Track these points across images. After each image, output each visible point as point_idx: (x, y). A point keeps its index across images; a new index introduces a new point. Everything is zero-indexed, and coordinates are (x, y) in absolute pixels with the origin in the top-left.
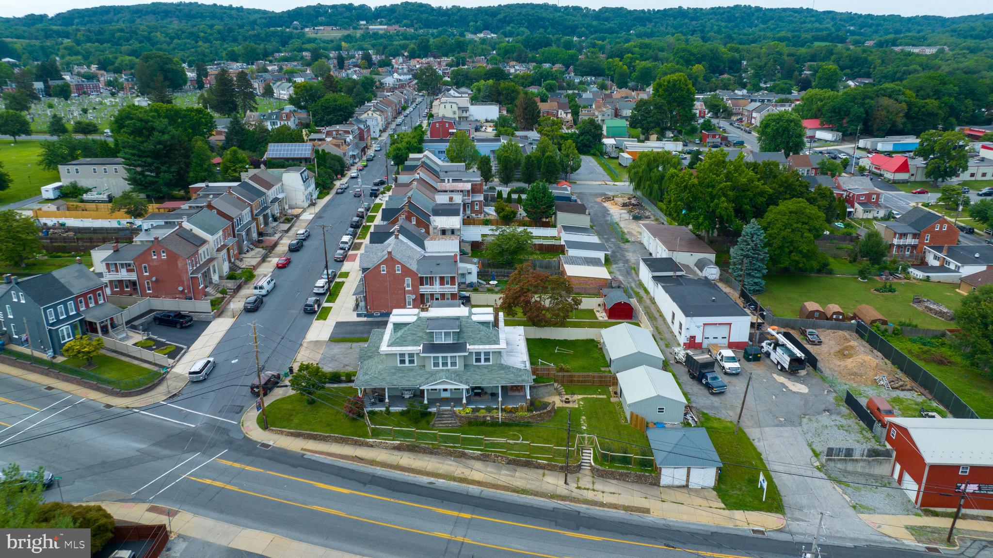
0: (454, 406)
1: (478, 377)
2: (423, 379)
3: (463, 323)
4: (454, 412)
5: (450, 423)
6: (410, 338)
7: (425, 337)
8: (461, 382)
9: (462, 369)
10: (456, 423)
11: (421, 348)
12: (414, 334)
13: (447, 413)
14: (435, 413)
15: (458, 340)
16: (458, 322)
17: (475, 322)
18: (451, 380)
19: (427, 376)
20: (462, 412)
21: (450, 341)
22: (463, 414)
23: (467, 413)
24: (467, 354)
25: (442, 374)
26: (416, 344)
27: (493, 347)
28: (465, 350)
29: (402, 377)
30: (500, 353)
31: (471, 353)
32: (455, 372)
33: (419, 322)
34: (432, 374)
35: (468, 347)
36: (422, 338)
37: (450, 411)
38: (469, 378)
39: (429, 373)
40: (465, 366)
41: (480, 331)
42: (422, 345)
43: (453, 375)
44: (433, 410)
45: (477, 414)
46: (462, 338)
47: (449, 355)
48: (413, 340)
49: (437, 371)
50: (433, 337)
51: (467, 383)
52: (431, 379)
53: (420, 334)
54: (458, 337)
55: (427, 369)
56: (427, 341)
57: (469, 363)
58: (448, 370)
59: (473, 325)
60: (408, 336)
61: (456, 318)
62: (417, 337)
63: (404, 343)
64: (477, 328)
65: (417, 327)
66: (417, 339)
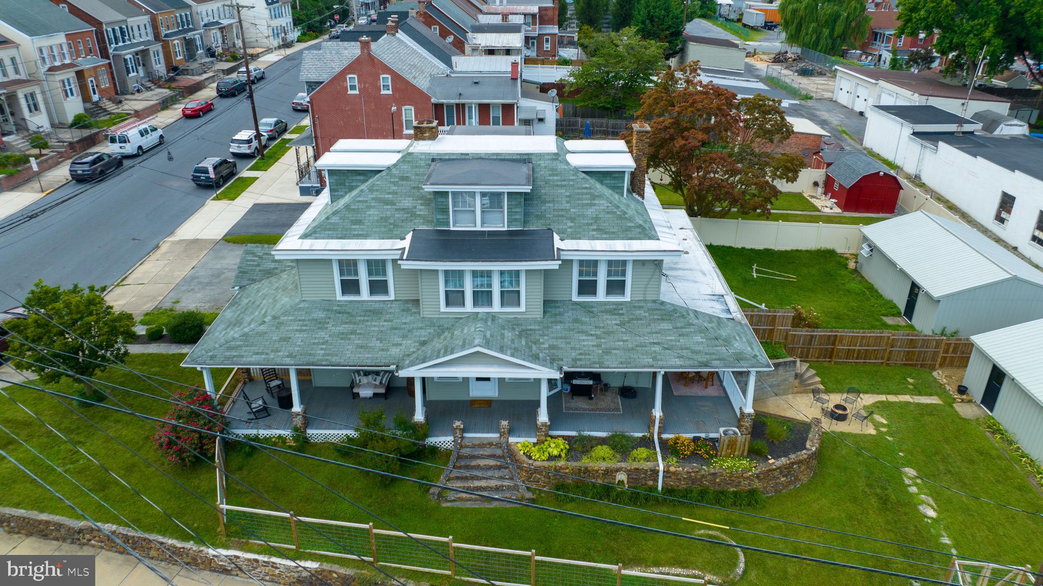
0: (511, 431)
1: (589, 342)
2: (409, 344)
3: (542, 173)
4: (510, 453)
5: (497, 489)
6: (374, 213)
7: (421, 210)
8: (535, 358)
9: (538, 313)
10: (516, 488)
11: (406, 243)
12: (387, 202)
13: (488, 451)
14: (447, 453)
15: (525, 223)
16: (525, 169)
17: (576, 170)
18: (501, 350)
19: (424, 334)
20: (536, 455)
21: (500, 224)
22: (539, 458)
23: (551, 458)
24: (554, 265)
25: (473, 330)
26: (391, 231)
27: (637, 245)
28: (549, 253)
29: (344, 336)
30: (658, 264)
31: (567, 263)
32: (514, 323)
33: (405, 167)
34: (441, 327)
35: (558, 243)
36: (412, 214)
37: (498, 445)
38: (560, 343)
39: (431, 323)
40: (548, 304)
41: (594, 197)
42: (409, 237)
43: (508, 334)
44: (443, 440)
45: (585, 462)
46: (539, 217)
47: (495, 267)
48: (385, 219)
49: (458, 320)
50: (445, 211)
51: (552, 361)
52: (437, 344)
53: (407, 203)
54: (526, 214)
55: (427, 311)
56: (427, 221)
57: (558, 295)
58: (493, 317)
59: (573, 180)
60: (369, 207)
61: (519, 157)
62: (396, 210)
63: (354, 227)
64: (586, 188)
65: (400, 182)
66: (397, 215)
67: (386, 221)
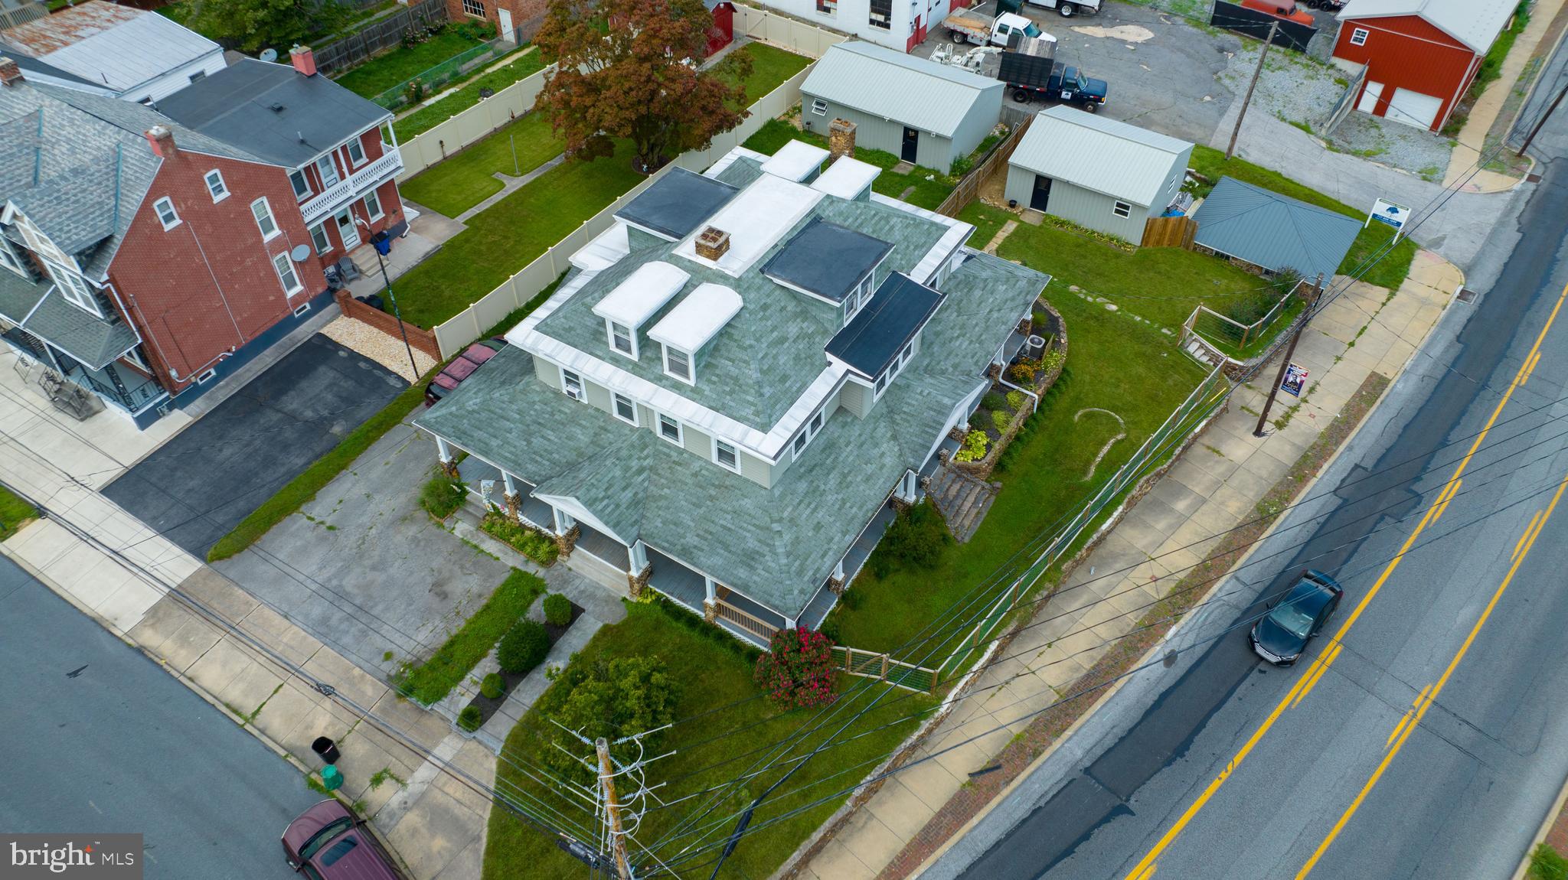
1: (964, 343)
2: (888, 447)
4: (962, 469)
5: (977, 501)
6: (785, 360)
7: (808, 327)
10: (984, 489)
11: (839, 365)
12: (780, 341)
19: (883, 431)
20: (980, 454)
22: (983, 455)
23: (989, 447)
26: (814, 364)
27: (947, 242)
29: (844, 484)
33: (751, 295)
34: (884, 415)
35: (913, 280)
36: (806, 336)
39: (875, 418)
41: (886, 219)
42: (832, 357)
43: (930, 381)
48: (798, 358)
53: (793, 328)
59: (861, 214)
60: (775, 357)
61: (808, 220)
62: (794, 341)
63: (787, 385)
64: (875, 215)
65: (767, 314)
66: (801, 347)
67: (801, 359)
